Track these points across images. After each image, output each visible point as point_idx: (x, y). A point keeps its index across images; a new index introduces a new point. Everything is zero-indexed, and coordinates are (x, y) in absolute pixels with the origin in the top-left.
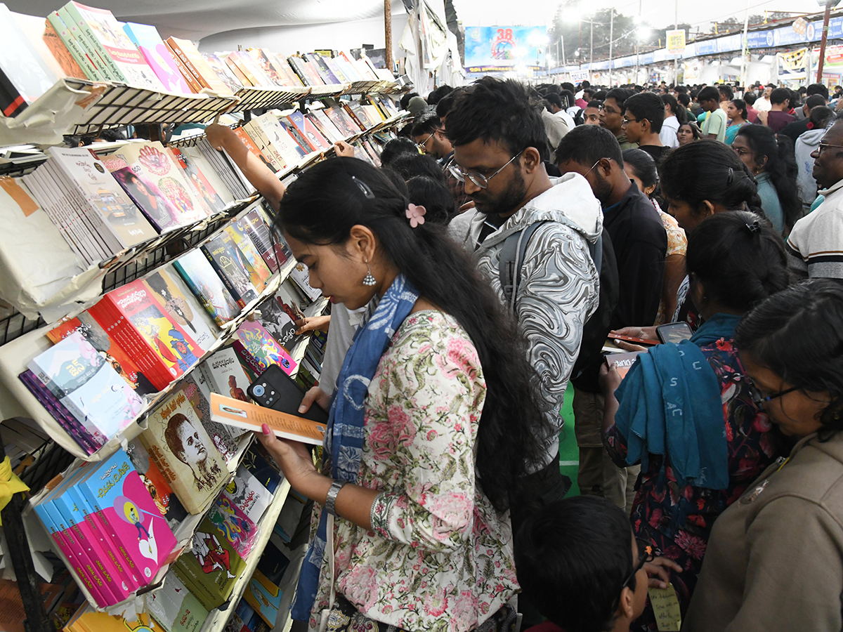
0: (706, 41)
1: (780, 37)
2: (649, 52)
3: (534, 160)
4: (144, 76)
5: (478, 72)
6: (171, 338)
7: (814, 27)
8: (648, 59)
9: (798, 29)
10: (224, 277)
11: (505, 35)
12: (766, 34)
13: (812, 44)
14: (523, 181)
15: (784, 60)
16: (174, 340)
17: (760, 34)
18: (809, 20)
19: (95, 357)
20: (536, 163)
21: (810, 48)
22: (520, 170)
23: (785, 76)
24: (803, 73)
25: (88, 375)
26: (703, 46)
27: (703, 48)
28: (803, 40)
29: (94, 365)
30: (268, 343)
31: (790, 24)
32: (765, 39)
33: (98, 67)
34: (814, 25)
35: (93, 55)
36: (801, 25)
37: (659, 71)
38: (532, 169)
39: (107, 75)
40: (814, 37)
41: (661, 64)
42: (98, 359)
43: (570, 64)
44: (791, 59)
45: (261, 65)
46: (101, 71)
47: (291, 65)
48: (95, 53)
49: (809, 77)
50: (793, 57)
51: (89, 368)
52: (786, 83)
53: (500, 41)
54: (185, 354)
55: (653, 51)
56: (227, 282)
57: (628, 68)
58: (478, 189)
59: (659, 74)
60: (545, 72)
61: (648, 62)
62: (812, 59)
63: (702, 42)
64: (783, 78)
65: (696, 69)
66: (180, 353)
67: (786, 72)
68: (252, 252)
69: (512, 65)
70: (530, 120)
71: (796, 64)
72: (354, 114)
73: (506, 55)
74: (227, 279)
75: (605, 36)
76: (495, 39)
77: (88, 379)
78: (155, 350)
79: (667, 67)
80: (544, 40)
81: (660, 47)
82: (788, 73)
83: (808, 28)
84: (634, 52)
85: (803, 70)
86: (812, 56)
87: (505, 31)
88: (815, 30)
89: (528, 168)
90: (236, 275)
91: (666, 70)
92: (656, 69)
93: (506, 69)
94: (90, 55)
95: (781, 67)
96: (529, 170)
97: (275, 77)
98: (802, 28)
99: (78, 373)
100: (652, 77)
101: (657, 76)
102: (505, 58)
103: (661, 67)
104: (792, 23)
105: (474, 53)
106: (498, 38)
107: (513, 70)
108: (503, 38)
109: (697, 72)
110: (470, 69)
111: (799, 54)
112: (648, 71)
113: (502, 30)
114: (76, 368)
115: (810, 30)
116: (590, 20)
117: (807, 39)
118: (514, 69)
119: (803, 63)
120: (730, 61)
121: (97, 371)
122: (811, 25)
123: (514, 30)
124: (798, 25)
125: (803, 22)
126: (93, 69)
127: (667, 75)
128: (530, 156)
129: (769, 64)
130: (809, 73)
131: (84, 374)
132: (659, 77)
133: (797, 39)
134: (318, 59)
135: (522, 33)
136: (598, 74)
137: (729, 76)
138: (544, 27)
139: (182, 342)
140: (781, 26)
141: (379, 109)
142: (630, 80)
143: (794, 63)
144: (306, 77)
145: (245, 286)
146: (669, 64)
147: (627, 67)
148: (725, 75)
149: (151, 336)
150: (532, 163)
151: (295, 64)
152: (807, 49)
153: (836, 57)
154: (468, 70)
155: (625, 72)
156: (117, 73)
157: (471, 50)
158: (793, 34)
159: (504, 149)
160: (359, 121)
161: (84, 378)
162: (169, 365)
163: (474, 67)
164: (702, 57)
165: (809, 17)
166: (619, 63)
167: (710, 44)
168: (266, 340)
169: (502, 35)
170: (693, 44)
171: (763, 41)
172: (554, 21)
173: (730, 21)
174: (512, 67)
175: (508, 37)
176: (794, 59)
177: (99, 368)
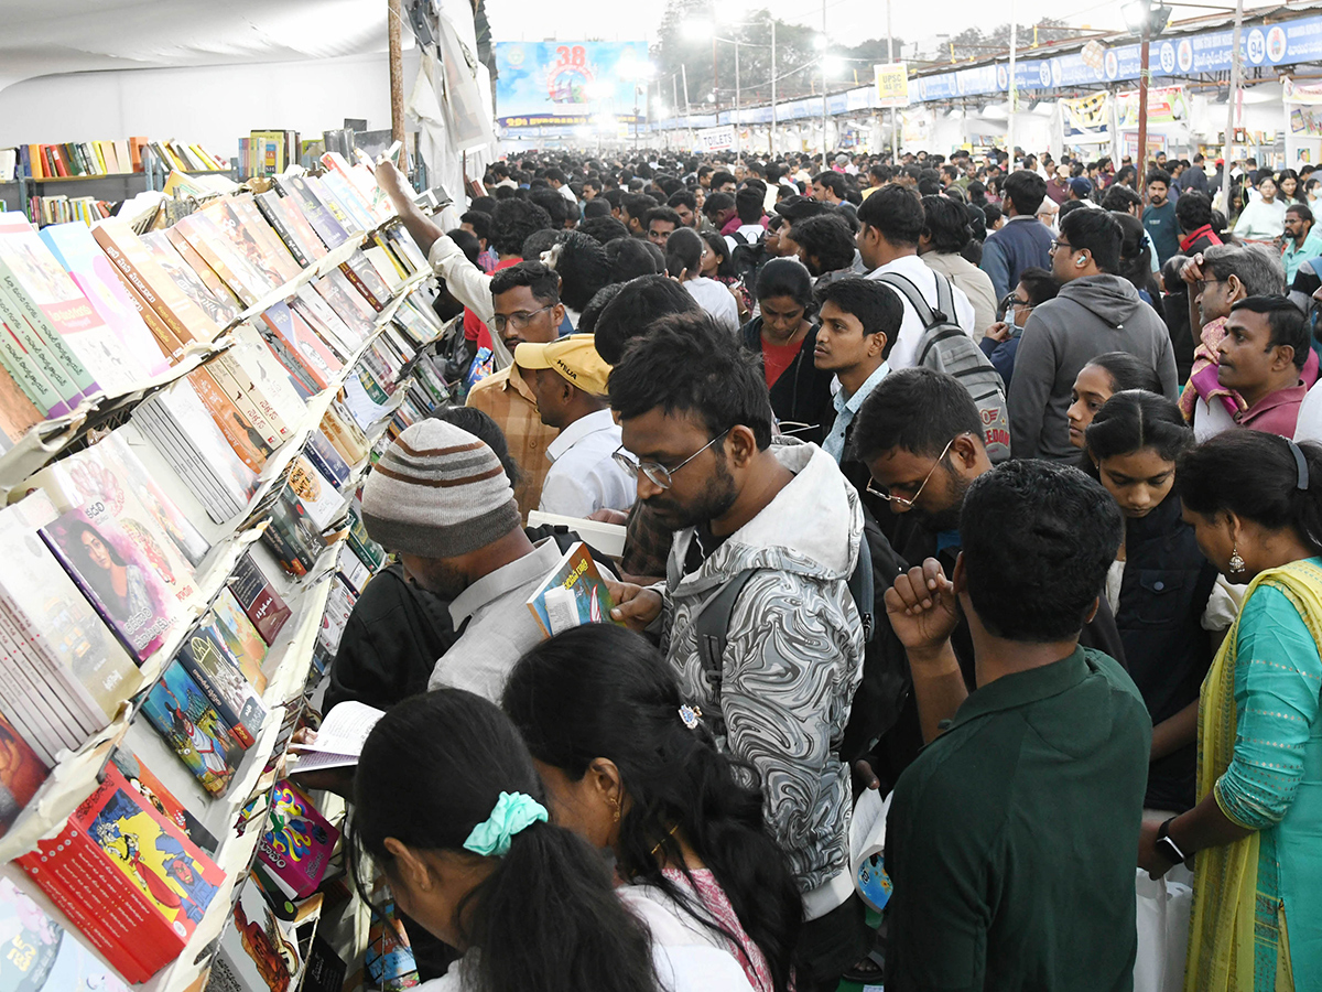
0: (938, 77)
1: (1060, 71)
2: (837, 93)
3: (746, 447)
4: (107, 353)
5: (522, 126)
6: (162, 856)
7: (1117, 57)
8: (837, 104)
9: (1091, 59)
10: (204, 683)
11: (571, 57)
12: (1039, 65)
13: (1116, 85)
14: (731, 479)
15: (1071, 111)
16: (168, 857)
17: (1028, 66)
18: (1108, 45)
19: (46, 925)
20: (750, 452)
21: (1113, 91)
22: (724, 462)
23: (1075, 137)
24: (1104, 133)
25: (45, 963)
26: (933, 84)
27: (931, 88)
28: (1100, 78)
29: (49, 942)
30: (284, 799)
31: (1078, 50)
32: (1037, 75)
33: (29, 348)
34: (1116, 53)
35: (18, 325)
36: (1094, 53)
37: (859, 126)
38: (743, 461)
39: (48, 364)
40: (1118, 74)
41: (861, 114)
42: (51, 928)
43: (694, 111)
44: (1083, 110)
45: (227, 233)
46: (36, 355)
47: (262, 212)
48: (21, 320)
49: (1115, 140)
50: (1086, 106)
51: (42, 949)
52: (1078, 150)
53: (562, 69)
54: (192, 884)
55: (845, 92)
56: (211, 693)
57: (801, 121)
58: (659, 490)
59: (857, 132)
60: (649, 126)
61: (838, 110)
62: (1118, 110)
63: (931, 77)
64: (1073, 141)
65: (922, 124)
66: (183, 883)
67: (1076, 132)
68: (230, 609)
69: (587, 113)
70: (740, 381)
71: (1092, 118)
72: (356, 276)
73: (575, 95)
74: (212, 687)
75: (755, 59)
76: (553, 65)
77: (48, 971)
78: (142, 891)
79: (871, 120)
80: (648, 71)
81: (857, 83)
82: (1080, 133)
83: (1107, 57)
84: (809, 91)
85: (1103, 128)
86: (1118, 105)
87: (571, 49)
88: (1119, 62)
89: (738, 459)
90: (221, 672)
91: (870, 126)
92: (851, 123)
93: (576, 120)
94: (11, 325)
95: (1067, 123)
96: (738, 463)
97: (256, 254)
98: (1096, 58)
99: (27, 963)
100: (845, 137)
101: (854, 135)
102: (572, 100)
103: (860, 120)
104: (1080, 48)
105: (514, 92)
106: (559, 64)
107: (588, 124)
108: (567, 62)
109: (926, 129)
110: (508, 121)
111: (1095, 101)
112: (837, 125)
113: (566, 49)
114: (23, 952)
115: (1111, 60)
116: (732, 39)
117: (1106, 76)
118: (590, 120)
119: (1103, 117)
120: (981, 112)
121: (57, 952)
122: (1110, 53)
123: (588, 48)
124: (1090, 54)
125: (1098, 48)
126: (20, 352)
127: (871, 134)
128: (740, 440)
129: (1048, 117)
130: (1114, 133)
131: (39, 963)
132: (858, 138)
133: (1091, 75)
134: (301, 187)
135: (604, 56)
136: (747, 129)
137: (981, 137)
138: (645, 43)
139: (182, 859)
140: (1061, 53)
141: (390, 253)
142: (805, 143)
143: (1088, 116)
144: (291, 232)
145: (239, 691)
146: (874, 114)
147: (800, 119)
148: (973, 135)
149: (129, 860)
150: (744, 452)
151: (269, 208)
152: (1108, 93)
153: (1155, 107)
154: (503, 122)
155: (796, 128)
156: (69, 359)
157: (508, 86)
158: (1082, 67)
159: (697, 426)
160: (366, 289)
161: (40, 973)
162: (170, 914)
163: (514, 118)
164: (931, 103)
165: (1108, 40)
166: (784, 111)
167: (945, 81)
168: (279, 793)
169: (566, 56)
170: (915, 80)
171: (1035, 78)
172: (661, 32)
173: (969, 33)
174: (587, 117)
175: (578, 62)
176: (1088, 110)
177: (59, 945)
